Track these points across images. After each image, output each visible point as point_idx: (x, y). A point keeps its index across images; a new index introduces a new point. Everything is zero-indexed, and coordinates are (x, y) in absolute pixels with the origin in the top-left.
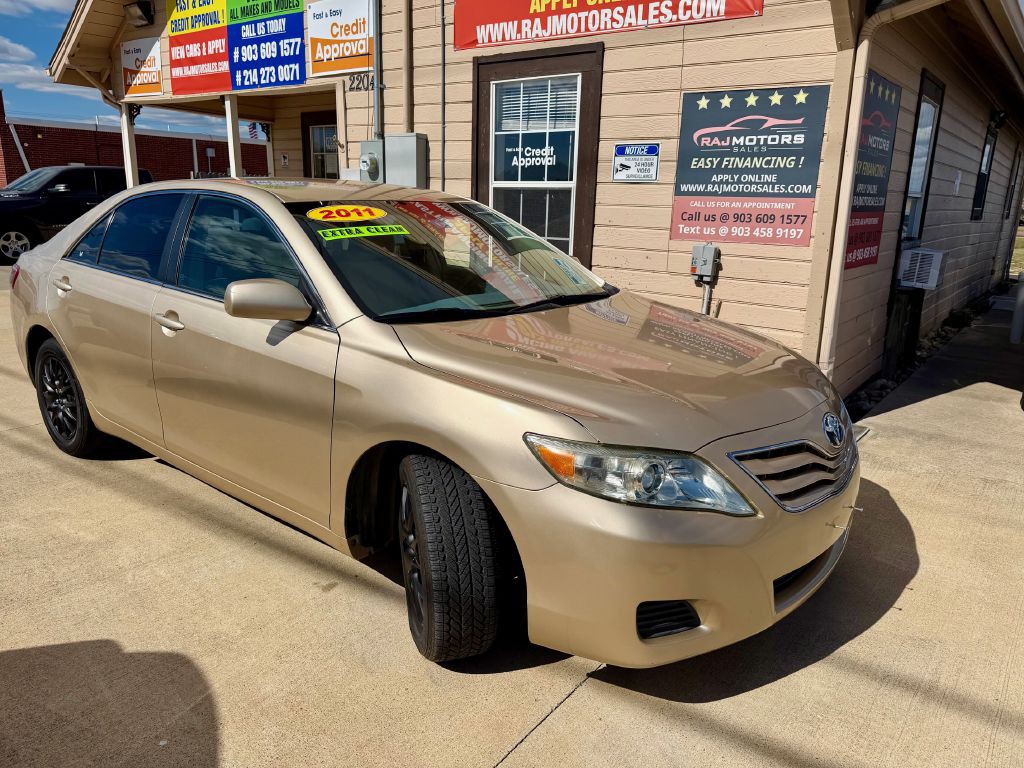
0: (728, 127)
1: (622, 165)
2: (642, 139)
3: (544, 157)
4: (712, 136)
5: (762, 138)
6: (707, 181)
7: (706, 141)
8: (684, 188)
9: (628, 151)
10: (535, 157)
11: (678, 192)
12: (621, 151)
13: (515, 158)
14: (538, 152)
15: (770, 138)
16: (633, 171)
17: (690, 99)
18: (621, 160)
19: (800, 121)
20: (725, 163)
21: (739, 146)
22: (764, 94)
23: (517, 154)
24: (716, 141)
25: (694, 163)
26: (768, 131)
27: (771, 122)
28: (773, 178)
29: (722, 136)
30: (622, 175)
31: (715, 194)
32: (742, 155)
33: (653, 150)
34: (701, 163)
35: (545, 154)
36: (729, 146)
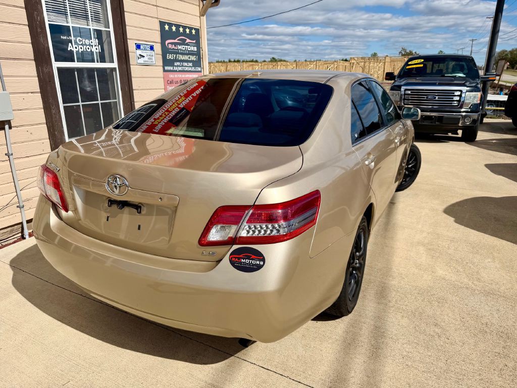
0: (176, 41)
1: (140, 55)
2: (146, 41)
3: (92, 46)
4: (172, 43)
5: (186, 47)
6: (173, 66)
7: (170, 46)
8: (166, 68)
9: (142, 47)
10: (86, 45)
11: (164, 71)
12: (138, 47)
13: (70, 44)
14: (87, 42)
15: (189, 47)
16: (146, 59)
17: (162, 24)
18: (139, 52)
19: (194, 42)
20: (177, 57)
21: (180, 49)
22: (185, 28)
23: (70, 41)
24: (173, 47)
25: (168, 56)
26: (187, 45)
27: (188, 41)
28: (191, 64)
29: (175, 44)
30: (141, 61)
31: (176, 71)
32: (183, 54)
33: (152, 48)
34: (170, 57)
35: (93, 44)
36: (178, 49)
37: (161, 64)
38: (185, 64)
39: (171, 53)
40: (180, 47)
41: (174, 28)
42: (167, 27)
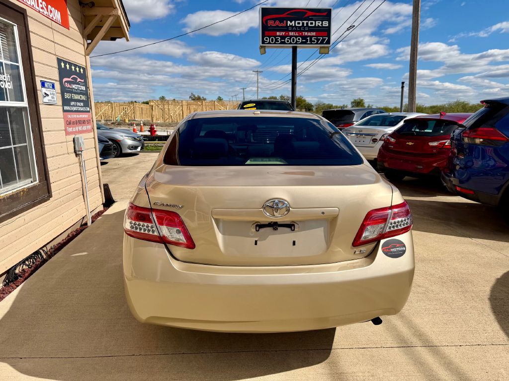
0: (70, 79)
1: (45, 93)
2: (49, 79)
3: (5, 82)
4: (67, 82)
6: (70, 105)
7: (66, 85)
8: (65, 108)
9: (46, 85)
11: (64, 111)
14: (1, 77)
15: (79, 86)
16: (49, 98)
17: (59, 61)
18: (44, 90)
19: (83, 81)
20: (72, 96)
21: (74, 88)
22: (76, 66)
24: (69, 85)
25: (65, 95)
26: (78, 84)
27: (79, 80)
28: (82, 104)
29: (70, 83)
30: (47, 99)
31: (72, 111)
32: (76, 93)
33: (53, 87)
34: (67, 96)
35: (5, 80)
36: (72, 89)
37: (61, 104)
38: (78, 104)
39: (68, 92)
40: (74, 86)
41: (68, 66)
42: (63, 64)
